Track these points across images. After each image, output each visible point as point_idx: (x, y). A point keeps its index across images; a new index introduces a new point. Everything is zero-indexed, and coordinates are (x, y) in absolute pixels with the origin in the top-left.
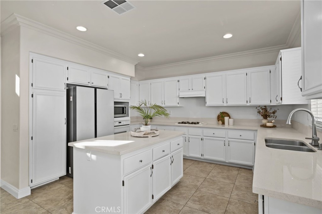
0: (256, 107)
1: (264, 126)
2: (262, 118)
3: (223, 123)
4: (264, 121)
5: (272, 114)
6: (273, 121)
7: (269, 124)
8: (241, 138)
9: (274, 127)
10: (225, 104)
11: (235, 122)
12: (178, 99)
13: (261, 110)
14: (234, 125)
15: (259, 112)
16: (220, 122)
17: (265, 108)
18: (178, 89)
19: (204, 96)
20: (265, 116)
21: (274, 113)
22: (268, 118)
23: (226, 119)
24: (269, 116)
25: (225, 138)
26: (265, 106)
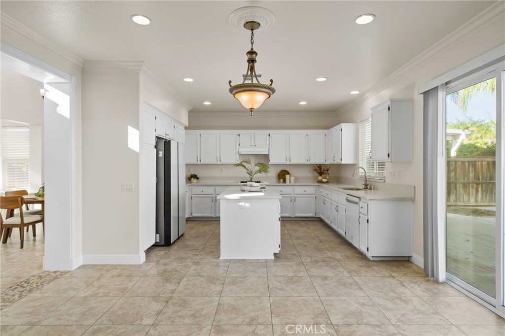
0: (313, 165)
1: (321, 182)
2: (318, 175)
3: (285, 181)
4: (320, 178)
5: (326, 172)
6: (327, 177)
7: (324, 180)
8: (306, 193)
9: (328, 182)
10: (288, 163)
11: (296, 179)
12: (238, 155)
13: (317, 168)
14: (295, 182)
15: (315, 170)
16: (282, 180)
17: (320, 166)
18: (238, 144)
19: (267, 153)
20: (321, 174)
21: (327, 170)
22: (323, 175)
23: (287, 177)
24: (323, 173)
25: (291, 194)
26: (320, 165)
